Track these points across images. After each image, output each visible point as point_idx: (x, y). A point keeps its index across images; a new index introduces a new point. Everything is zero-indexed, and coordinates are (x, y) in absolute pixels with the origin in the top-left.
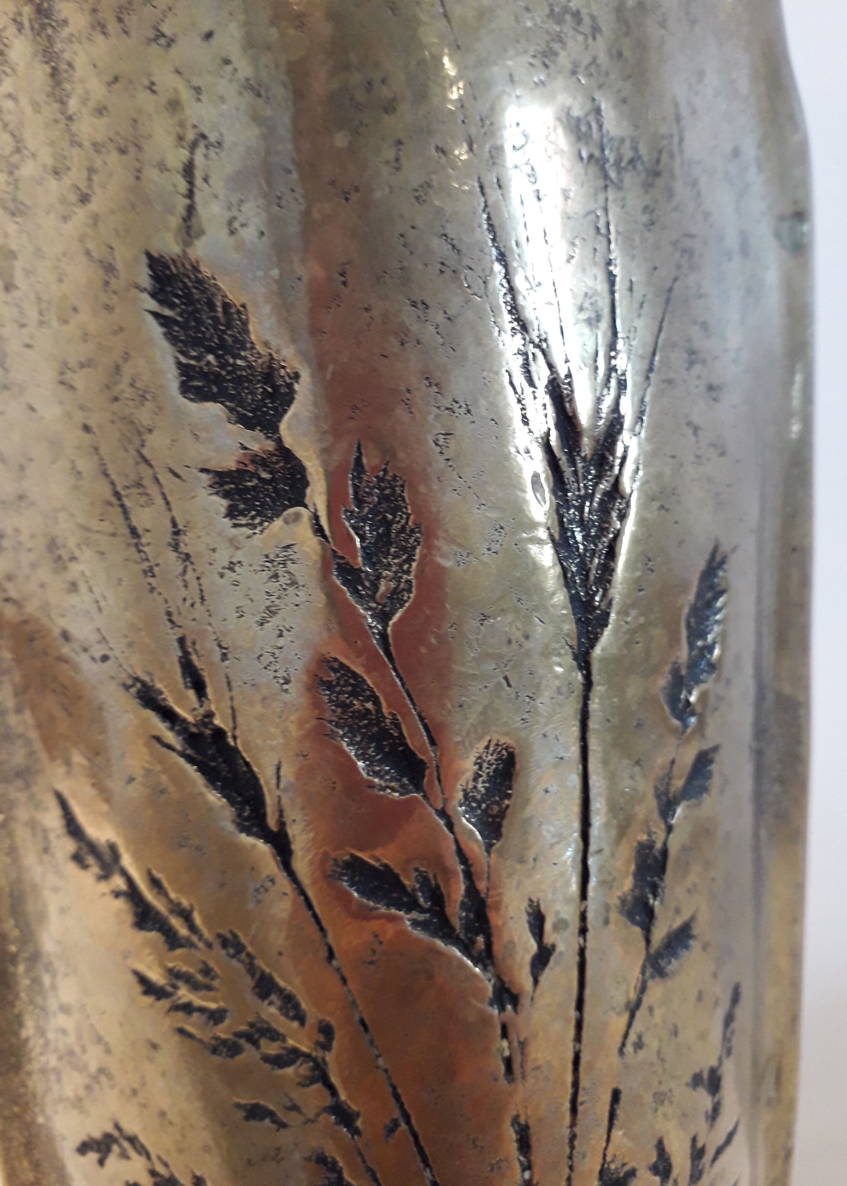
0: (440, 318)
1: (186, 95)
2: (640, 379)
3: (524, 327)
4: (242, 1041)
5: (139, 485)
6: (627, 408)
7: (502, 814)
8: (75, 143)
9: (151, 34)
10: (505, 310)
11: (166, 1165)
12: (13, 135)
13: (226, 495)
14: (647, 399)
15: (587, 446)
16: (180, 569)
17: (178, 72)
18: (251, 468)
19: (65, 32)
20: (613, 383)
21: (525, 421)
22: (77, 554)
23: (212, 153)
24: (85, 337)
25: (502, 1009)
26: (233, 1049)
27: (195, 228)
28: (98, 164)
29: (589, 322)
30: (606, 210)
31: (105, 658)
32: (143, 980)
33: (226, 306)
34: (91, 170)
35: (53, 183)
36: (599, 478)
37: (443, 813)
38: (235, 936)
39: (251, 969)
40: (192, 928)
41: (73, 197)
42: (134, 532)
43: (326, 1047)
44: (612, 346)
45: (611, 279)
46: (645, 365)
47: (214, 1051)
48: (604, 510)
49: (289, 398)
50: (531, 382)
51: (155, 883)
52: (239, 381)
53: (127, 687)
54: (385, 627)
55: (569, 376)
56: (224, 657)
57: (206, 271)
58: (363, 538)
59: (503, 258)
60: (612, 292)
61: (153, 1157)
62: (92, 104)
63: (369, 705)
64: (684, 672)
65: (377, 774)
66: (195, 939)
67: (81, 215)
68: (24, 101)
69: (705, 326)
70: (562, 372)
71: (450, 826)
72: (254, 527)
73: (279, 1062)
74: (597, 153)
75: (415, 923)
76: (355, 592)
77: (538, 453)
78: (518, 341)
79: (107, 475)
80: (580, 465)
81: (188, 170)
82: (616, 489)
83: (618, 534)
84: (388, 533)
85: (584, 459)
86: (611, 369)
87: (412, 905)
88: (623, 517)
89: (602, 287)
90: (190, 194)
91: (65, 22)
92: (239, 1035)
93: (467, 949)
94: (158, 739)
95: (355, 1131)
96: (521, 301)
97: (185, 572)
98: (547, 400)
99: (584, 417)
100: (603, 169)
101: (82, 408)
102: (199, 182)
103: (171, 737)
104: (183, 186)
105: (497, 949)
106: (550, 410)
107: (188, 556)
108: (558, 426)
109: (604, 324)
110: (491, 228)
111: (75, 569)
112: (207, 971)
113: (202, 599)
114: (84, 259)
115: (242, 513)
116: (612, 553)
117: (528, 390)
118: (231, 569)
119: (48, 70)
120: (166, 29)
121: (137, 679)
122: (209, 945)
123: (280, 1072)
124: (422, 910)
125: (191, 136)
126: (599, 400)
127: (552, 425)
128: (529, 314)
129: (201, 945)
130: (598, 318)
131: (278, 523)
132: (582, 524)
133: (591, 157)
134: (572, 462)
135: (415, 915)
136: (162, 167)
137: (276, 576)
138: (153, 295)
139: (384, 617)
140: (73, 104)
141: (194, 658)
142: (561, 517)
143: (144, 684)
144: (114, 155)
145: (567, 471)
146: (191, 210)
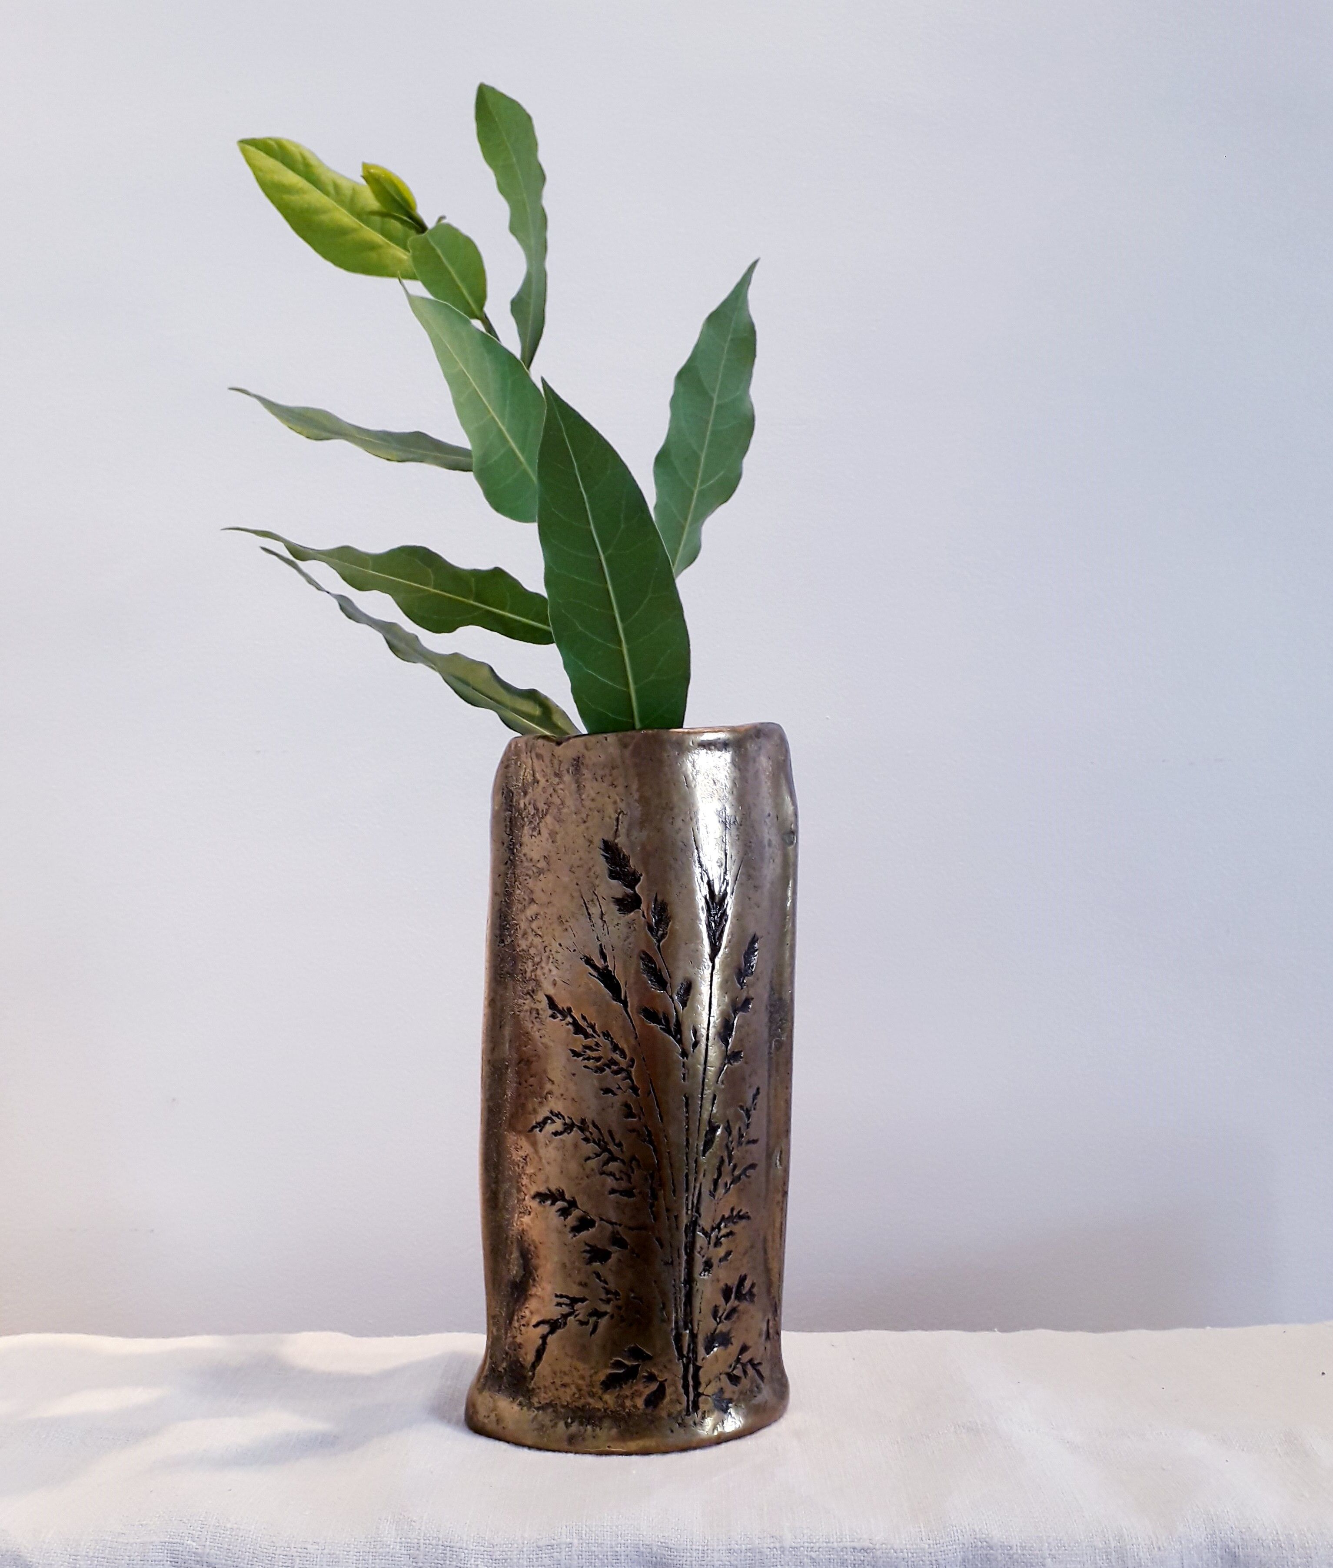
0: (680, 863)
1: (618, 800)
2: (733, 882)
3: (701, 866)
4: (606, 1068)
5: (592, 901)
6: (729, 890)
7: (687, 1000)
8: (583, 806)
9: (611, 784)
10: (697, 861)
11: (571, 1119)
12: (561, 799)
13: (618, 905)
14: (735, 888)
15: (717, 900)
16: (602, 925)
17: (618, 795)
18: (626, 898)
19: (584, 777)
20: (725, 883)
21: (700, 891)
22: (569, 920)
23: (624, 816)
24: (581, 859)
25: (683, 1058)
26: (603, 1070)
27: (618, 835)
28: (590, 813)
29: (719, 866)
30: (725, 836)
31: (574, 950)
32: (573, 1051)
33: (624, 855)
34: (587, 815)
35: (574, 816)
36: (719, 910)
37: (671, 997)
38: (607, 1031)
39: (612, 1042)
40: (594, 1031)
41: (580, 820)
42: (589, 914)
43: (632, 1066)
44: (725, 873)
45: (726, 855)
46: (734, 879)
47: (596, 1072)
48: (721, 918)
49: (639, 880)
50: (703, 881)
51: (584, 1018)
52: (624, 875)
53: (581, 959)
54: (659, 943)
55: (713, 880)
56: (613, 950)
57: (619, 846)
58: (655, 919)
59: (697, 848)
60: (726, 858)
61: (566, 1118)
62: (590, 798)
63: (653, 966)
64: (743, 971)
65: (653, 985)
66: (594, 1034)
67: (583, 826)
68: (566, 792)
69: (754, 868)
70: (711, 879)
71: (673, 1001)
72: (625, 914)
73: (616, 1073)
74: (724, 821)
75: (661, 1028)
76: (652, 935)
77: (704, 900)
78: (700, 870)
79: (582, 897)
80: (715, 904)
81: (617, 819)
82: (724, 913)
83: (725, 926)
84: (662, 917)
85: (716, 903)
86: (724, 879)
87: (660, 1023)
88: (726, 921)
89: (724, 857)
90: (617, 826)
91: (584, 775)
92: (605, 1065)
93: (675, 1038)
94: (590, 973)
95: (637, 1095)
96: (701, 859)
97: (604, 925)
98: (707, 886)
99: (717, 892)
100: (726, 824)
101: (576, 878)
102: (620, 823)
103: (595, 974)
104: (615, 823)
105: (684, 1040)
106: (707, 890)
107: (605, 921)
108: (709, 893)
109: (723, 867)
110: (695, 841)
111: (567, 925)
112: (597, 1044)
113: (608, 933)
114: (583, 838)
115: (622, 910)
116: (722, 932)
117: (702, 883)
118: (617, 925)
119: (577, 785)
120: (615, 783)
121: (585, 956)
122: (599, 1036)
123: (616, 1076)
124: (663, 1025)
125: (619, 811)
126: (721, 887)
127: (708, 893)
128: (703, 863)
129: (596, 1036)
130: (722, 865)
131: (633, 913)
132: (714, 921)
133: (723, 821)
134: (713, 904)
135: (661, 1026)
136: (610, 818)
137: (630, 928)
138: (603, 850)
139: (659, 941)
140: (583, 797)
141: (604, 950)
142: (708, 919)
143: (587, 957)
144: (596, 812)
145: (711, 906)
146: (617, 830)
